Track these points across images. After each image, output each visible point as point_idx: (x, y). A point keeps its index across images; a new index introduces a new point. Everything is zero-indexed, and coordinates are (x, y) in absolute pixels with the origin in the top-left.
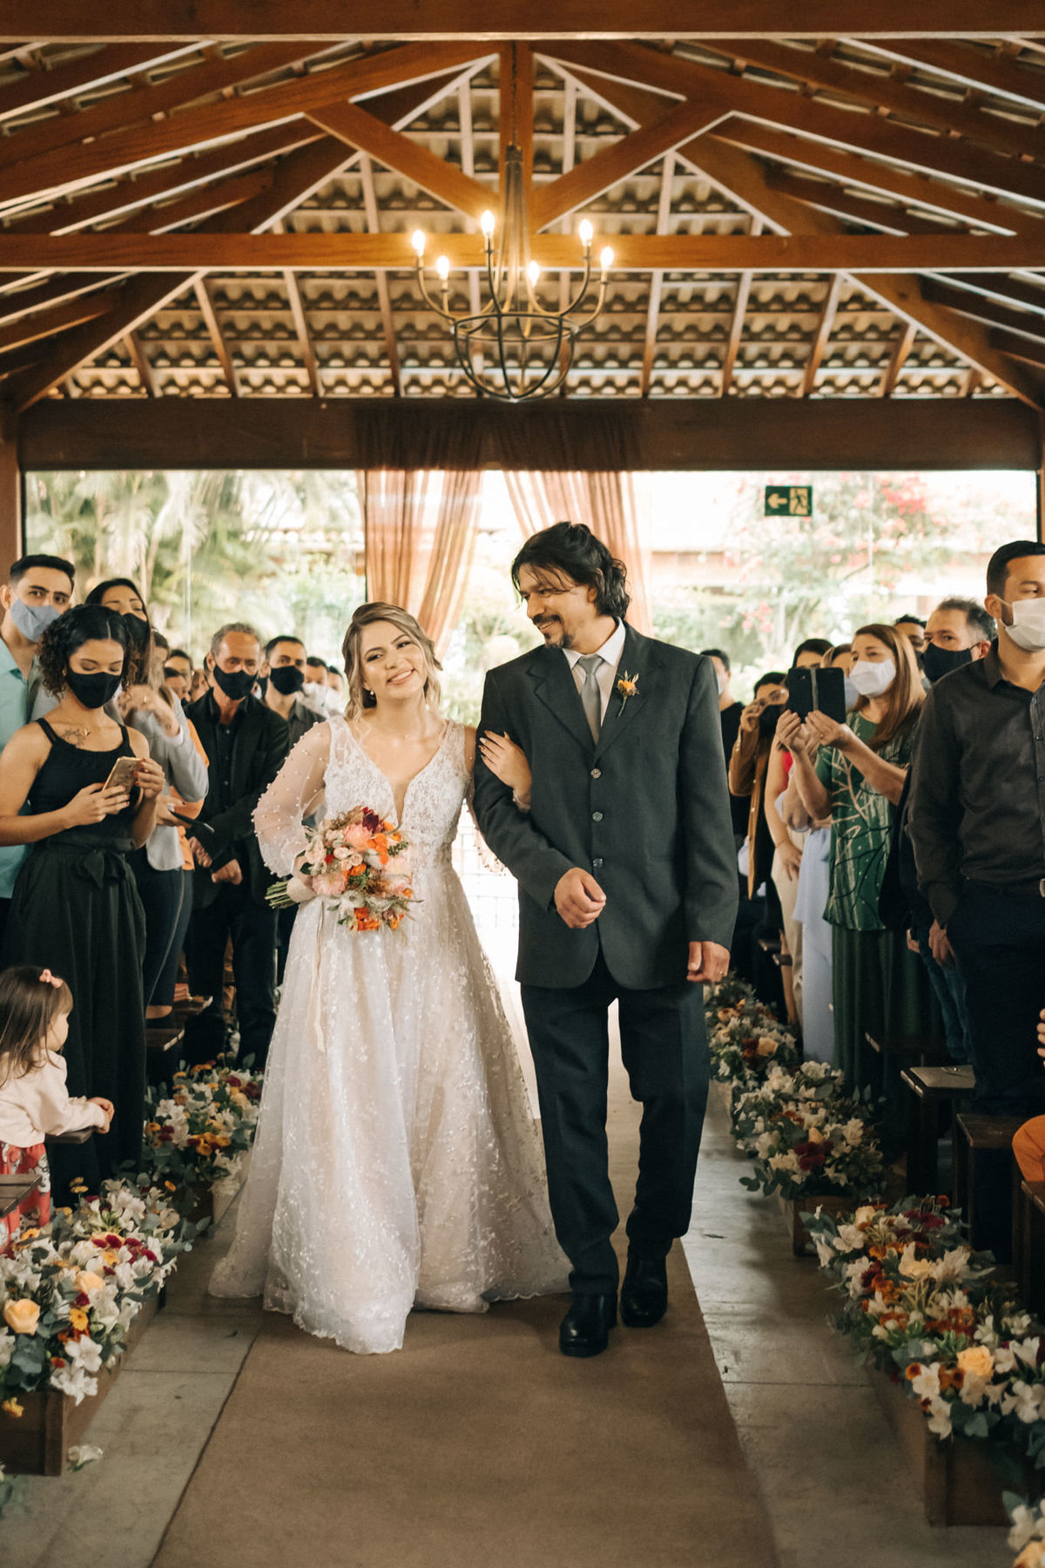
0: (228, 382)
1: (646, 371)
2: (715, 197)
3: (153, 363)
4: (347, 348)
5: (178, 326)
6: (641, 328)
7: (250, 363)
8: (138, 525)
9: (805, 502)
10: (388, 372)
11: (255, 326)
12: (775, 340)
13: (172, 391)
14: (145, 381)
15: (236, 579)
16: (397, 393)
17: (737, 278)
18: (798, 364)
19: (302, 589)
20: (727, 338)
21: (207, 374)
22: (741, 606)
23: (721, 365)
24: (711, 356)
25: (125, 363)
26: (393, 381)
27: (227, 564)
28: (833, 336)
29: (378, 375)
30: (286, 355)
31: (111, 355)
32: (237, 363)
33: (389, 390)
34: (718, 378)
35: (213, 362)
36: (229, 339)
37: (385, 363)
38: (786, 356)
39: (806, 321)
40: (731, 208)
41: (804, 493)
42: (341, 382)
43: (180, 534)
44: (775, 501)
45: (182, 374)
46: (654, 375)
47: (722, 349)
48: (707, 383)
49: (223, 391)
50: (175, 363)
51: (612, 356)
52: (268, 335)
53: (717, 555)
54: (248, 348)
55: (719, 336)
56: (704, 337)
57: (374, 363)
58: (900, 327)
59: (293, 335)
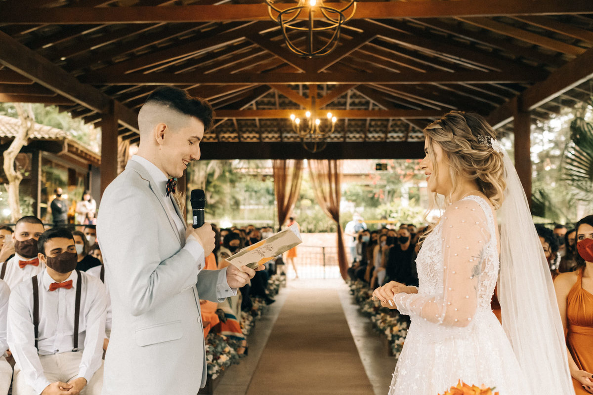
0: (239, 138)
1: (345, 134)
2: (360, 96)
3: (219, 133)
4: (269, 129)
7: (244, 133)
8: (202, 169)
9: (385, 167)
10: (279, 135)
12: (377, 127)
13: (224, 140)
14: (217, 137)
16: (281, 140)
18: (383, 133)
20: (365, 127)
21: (233, 135)
22: (375, 191)
23: (365, 133)
24: (361, 131)
26: (280, 137)
27: (227, 180)
28: (392, 126)
29: (277, 136)
30: (253, 131)
32: (241, 133)
33: (279, 139)
34: (363, 136)
35: (235, 133)
36: (240, 127)
37: (278, 132)
38: (380, 131)
39: (385, 123)
40: (363, 98)
41: (385, 165)
42: (267, 137)
44: (378, 167)
45: (226, 135)
46: (347, 136)
47: (364, 129)
48: (361, 137)
49: (237, 140)
50: (225, 133)
53: (367, 175)
54: (244, 129)
55: (363, 126)
56: (359, 126)
57: (276, 132)
58: (408, 125)
59: (256, 126)
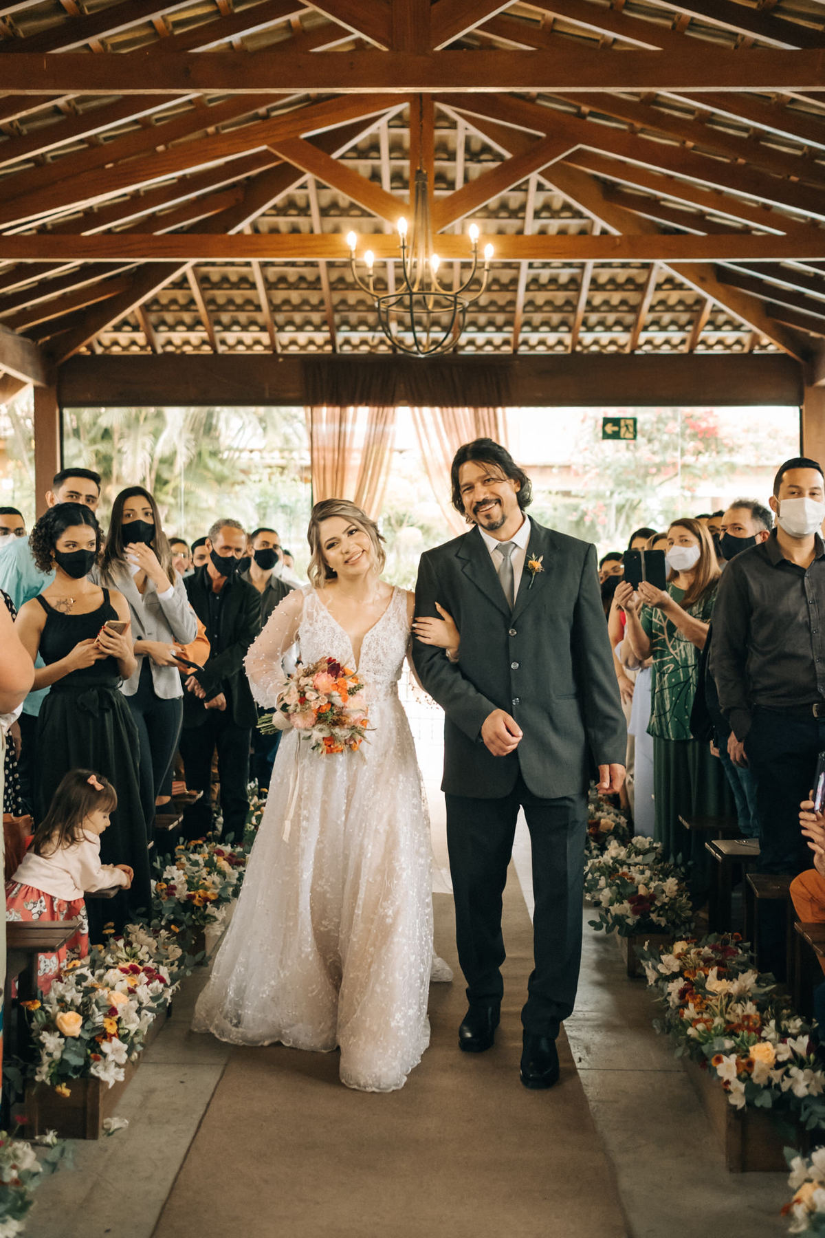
0: (211, 343)
1: (516, 334)
2: (566, 207)
3: (156, 328)
4: (298, 317)
5: (174, 301)
6: (512, 303)
7: (227, 328)
8: (144, 447)
9: (631, 429)
10: (328, 335)
11: (231, 301)
12: (610, 311)
13: (170, 349)
14: (150, 342)
15: (215, 485)
16: (334, 350)
17: (582, 266)
18: (627, 329)
19: (264, 493)
20: (574, 310)
21: (195, 337)
22: (584, 505)
23: (571, 330)
24: (563, 323)
25: (136, 328)
26: (332, 341)
27: (209, 475)
28: (652, 309)
29: (320, 337)
30: (253, 322)
31: (125, 322)
32: (217, 328)
33: (329, 348)
34: (568, 339)
35: (200, 328)
36: (212, 311)
37: (326, 328)
38: (618, 323)
39: (633, 297)
40: (578, 215)
41: (631, 422)
42: (293, 342)
43: (175, 453)
44: (610, 428)
45: (178, 337)
46: (521, 337)
47: (571, 318)
48: (560, 342)
49: (207, 349)
50: (172, 328)
51: (491, 323)
52: (240, 308)
53: (567, 467)
54: (225, 318)
55: (569, 308)
56: (558, 309)
57: (318, 329)
58: (701, 302)
59: (258, 308)
